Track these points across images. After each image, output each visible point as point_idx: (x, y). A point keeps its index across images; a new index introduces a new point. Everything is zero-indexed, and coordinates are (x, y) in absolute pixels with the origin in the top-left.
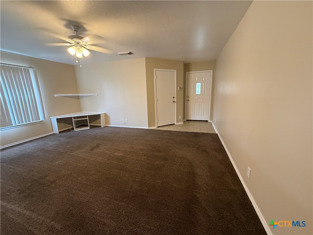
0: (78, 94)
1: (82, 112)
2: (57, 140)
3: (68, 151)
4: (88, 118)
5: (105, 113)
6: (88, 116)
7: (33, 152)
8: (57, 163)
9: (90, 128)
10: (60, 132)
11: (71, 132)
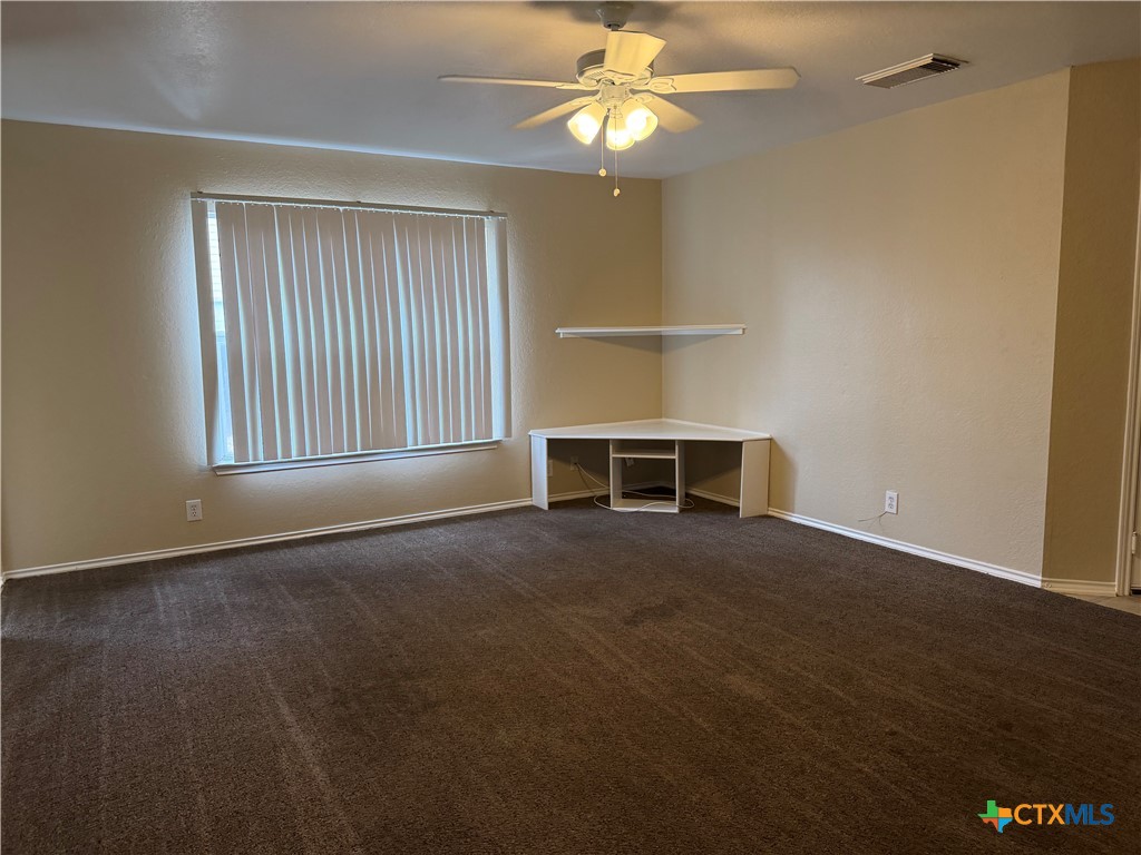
0: (659, 325)
1: (663, 420)
2: (527, 538)
3: (541, 595)
4: (676, 457)
5: (771, 439)
6: (681, 442)
7: (433, 566)
8: (481, 633)
9: (682, 511)
10: (551, 505)
11: (596, 511)
